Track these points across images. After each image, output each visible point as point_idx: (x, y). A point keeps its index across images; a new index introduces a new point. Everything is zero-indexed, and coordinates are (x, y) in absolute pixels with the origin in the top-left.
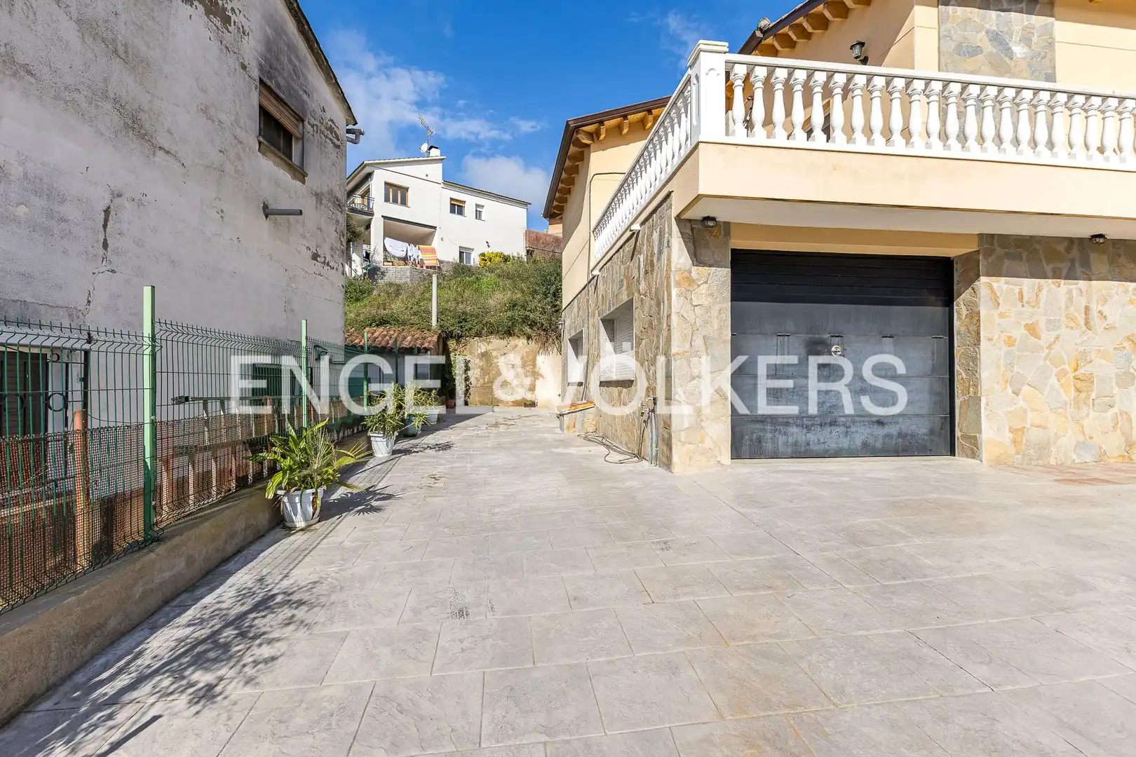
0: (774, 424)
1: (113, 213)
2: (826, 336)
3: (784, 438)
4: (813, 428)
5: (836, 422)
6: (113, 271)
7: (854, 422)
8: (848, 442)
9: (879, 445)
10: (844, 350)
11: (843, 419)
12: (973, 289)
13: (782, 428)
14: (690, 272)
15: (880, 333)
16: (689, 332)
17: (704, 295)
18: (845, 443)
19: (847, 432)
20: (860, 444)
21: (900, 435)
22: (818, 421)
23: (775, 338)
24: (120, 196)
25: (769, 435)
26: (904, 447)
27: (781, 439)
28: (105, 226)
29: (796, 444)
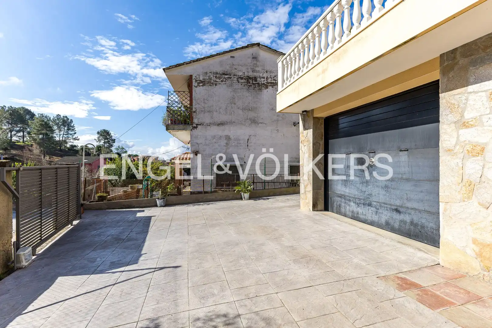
0: (344, 199)
1: (249, 140)
4: (360, 205)
5: (371, 204)
6: (249, 150)
7: (381, 206)
8: (378, 218)
9: (396, 225)
11: (375, 203)
13: (348, 202)
14: (303, 133)
15: (398, 148)
16: (303, 156)
18: (375, 218)
19: (377, 212)
20: (384, 222)
21: (412, 223)
22: (362, 201)
24: (251, 136)
25: (343, 204)
26: (415, 233)
28: (248, 142)
29: (353, 212)
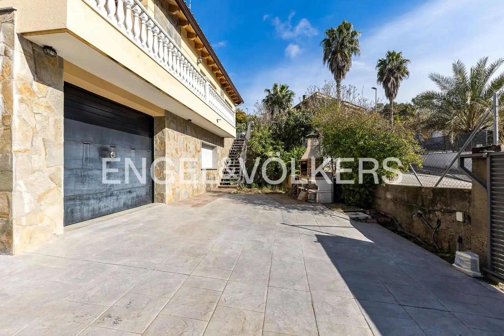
0: (80, 200)
2: (109, 146)
3: (87, 207)
4: (102, 199)
5: (113, 194)
7: (120, 193)
8: (118, 204)
9: (130, 203)
10: (116, 154)
11: (116, 192)
12: (162, 132)
13: (86, 202)
14: (31, 85)
15: (130, 147)
16: (30, 134)
17: (43, 106)
18: (116, 205)
19: (117, 199)
20: (123, 204)
21: (137, 197)
22: (105, 194)
23: (82, 144)
25: (78, 207)
26: (138, 203)
27: (85, 208)
29: (93, 210)
